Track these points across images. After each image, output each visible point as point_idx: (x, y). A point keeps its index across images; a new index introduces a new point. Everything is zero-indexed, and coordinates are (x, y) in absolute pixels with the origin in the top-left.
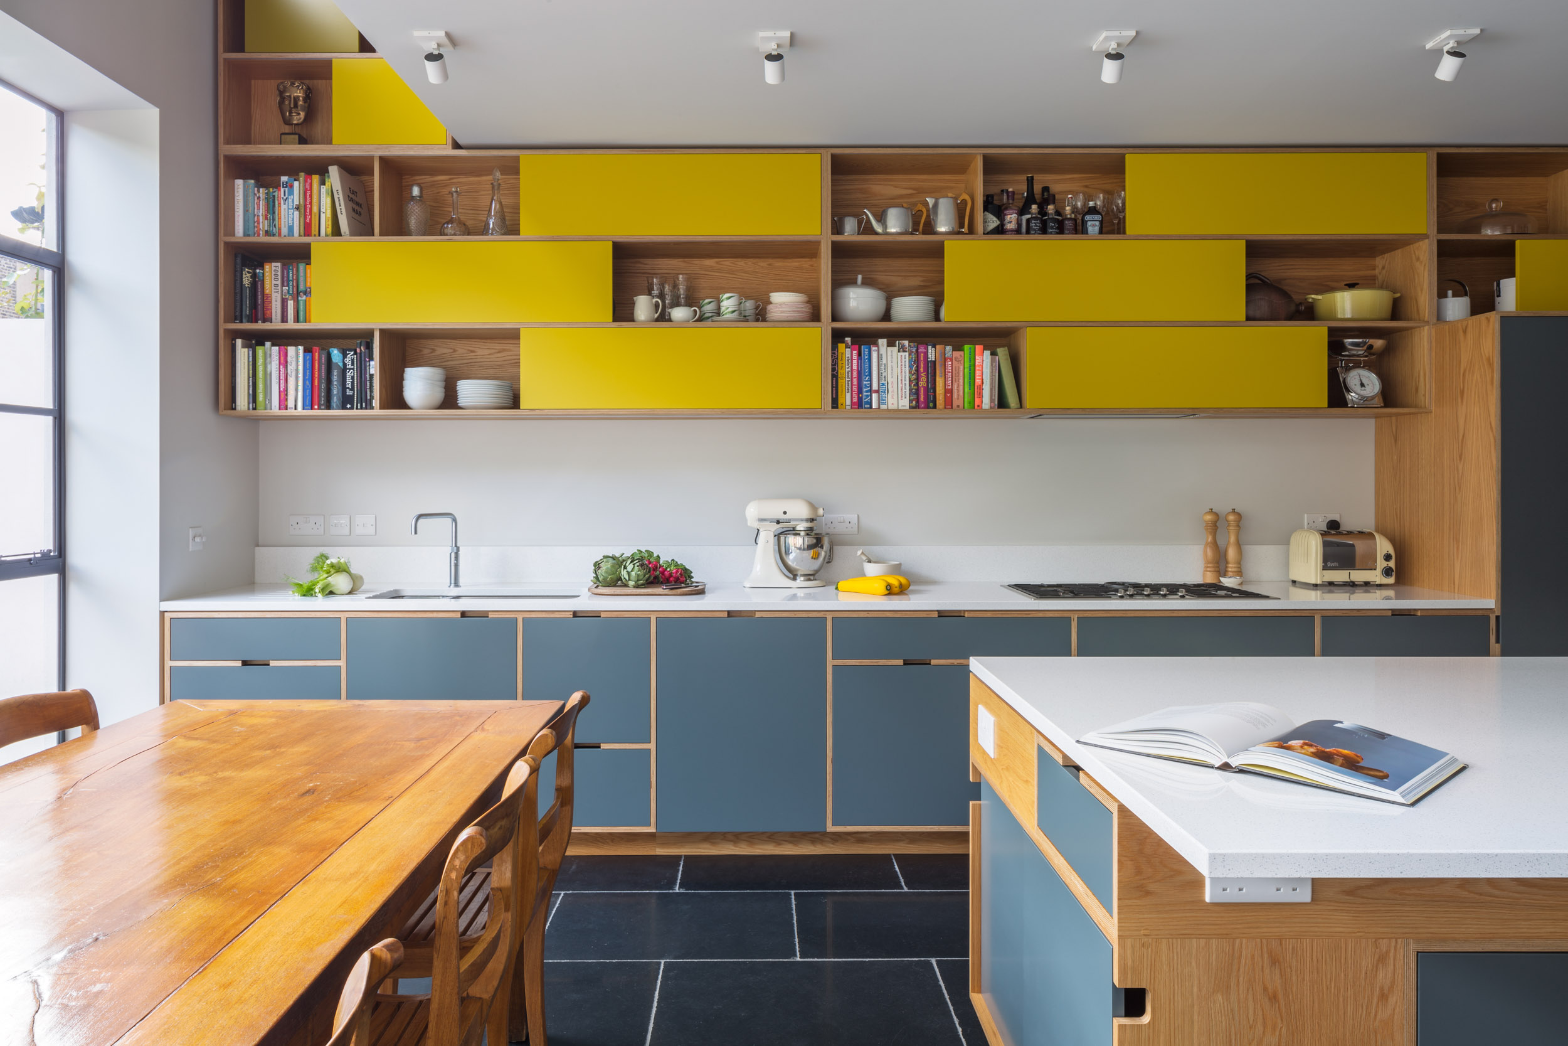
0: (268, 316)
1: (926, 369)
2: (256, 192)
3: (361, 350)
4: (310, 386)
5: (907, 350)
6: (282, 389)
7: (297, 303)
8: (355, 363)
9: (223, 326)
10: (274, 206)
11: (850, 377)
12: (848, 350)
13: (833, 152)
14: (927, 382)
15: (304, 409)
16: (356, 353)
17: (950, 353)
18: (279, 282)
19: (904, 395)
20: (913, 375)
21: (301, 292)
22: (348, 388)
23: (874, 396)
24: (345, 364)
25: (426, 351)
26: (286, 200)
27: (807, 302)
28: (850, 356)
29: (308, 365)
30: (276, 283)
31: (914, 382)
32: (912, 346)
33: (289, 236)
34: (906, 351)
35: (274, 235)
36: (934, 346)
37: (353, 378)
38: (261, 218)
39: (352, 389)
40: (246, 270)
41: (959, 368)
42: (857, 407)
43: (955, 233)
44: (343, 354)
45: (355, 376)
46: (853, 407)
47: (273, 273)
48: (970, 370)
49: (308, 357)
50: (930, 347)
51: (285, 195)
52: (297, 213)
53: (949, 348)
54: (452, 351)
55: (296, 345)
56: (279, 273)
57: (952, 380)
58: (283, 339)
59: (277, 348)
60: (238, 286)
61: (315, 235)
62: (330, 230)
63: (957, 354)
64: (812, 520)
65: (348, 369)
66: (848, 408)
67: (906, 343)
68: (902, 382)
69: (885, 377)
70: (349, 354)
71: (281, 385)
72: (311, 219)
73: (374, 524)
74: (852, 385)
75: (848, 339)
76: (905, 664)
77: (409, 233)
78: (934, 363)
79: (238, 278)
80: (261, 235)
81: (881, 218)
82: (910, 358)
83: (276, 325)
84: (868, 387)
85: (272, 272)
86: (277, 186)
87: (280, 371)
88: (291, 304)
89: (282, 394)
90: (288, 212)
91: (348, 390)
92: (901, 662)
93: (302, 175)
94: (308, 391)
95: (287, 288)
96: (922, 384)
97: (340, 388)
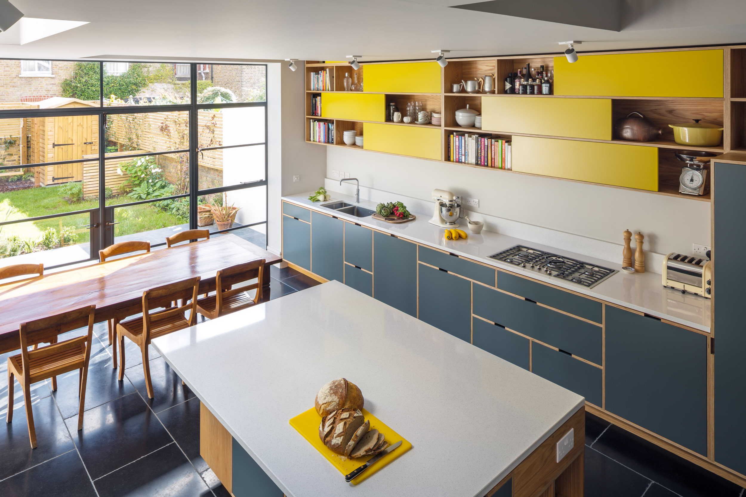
0: (317, 114)
1: (484, 149)
2: (315, 76)
4: (325, 135)
9: (308, 116)
10: (318, 80)
11: (455, 148)
12: (455, 138)
15: (324, 143)
17: (494, 142)
19: (473, 158)
20: (479, 150)
23: (463, 157)
30: (319, 103)
31: (480, 153)
32: (479, 138)
34: (476, 140)
36: (488, 139)
38: (316, 85)
40: (314, 100)
41: (497, 149)
46: (456, 160)
49: (325, 127)
51: (320, 77)
55: (322, 123)
58: (319, 120)
59: (319, 123)
60: (312, 104)
61: (324, 90)
62: (328, 88)
67: (476, 137)
68: (473, 152)
69: (467, 150)
71: (319, 135)
72: (324, 85)
74: (456, 151)
75: (455, 133)
76: (440, 269)
77: (344, 90)
78: (487, 146)
80: (316, 90)
82: (478, 143)
83: (319, 117)
84: (461, 153)
86: (319, 74)
87: (319, 130)
89: (319, 138)
90: (321, 82)
93: (323, 71)
94: (324, 138)
96: (483, 154)
97: (331, 136)
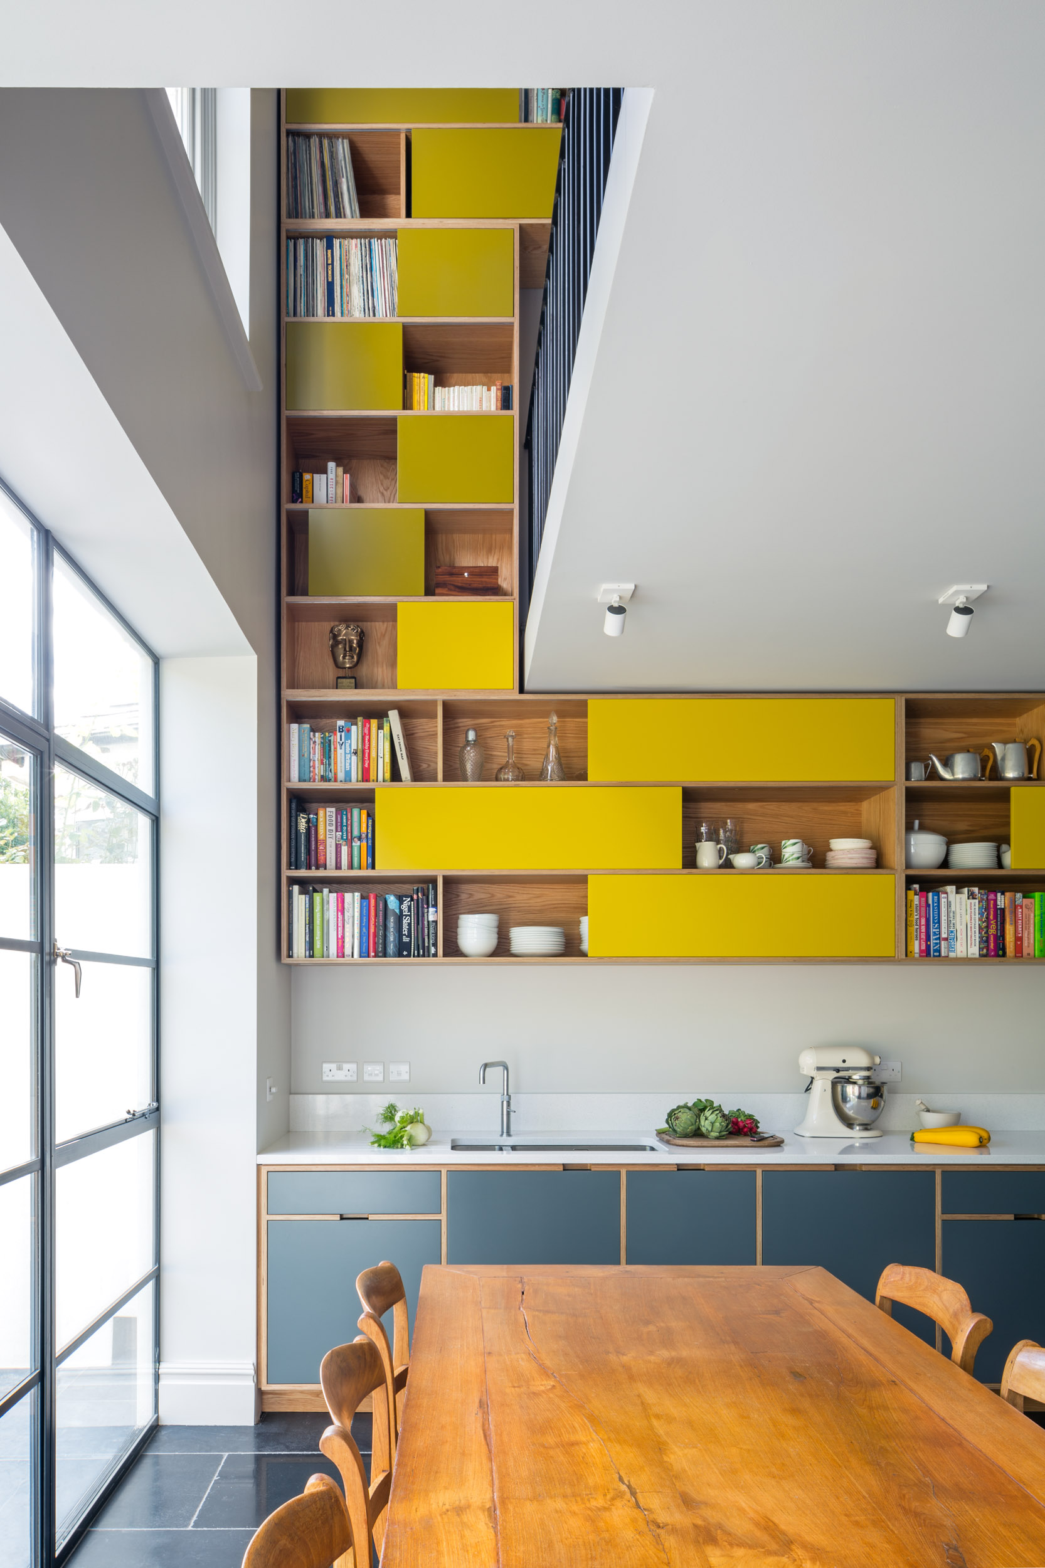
0: (321, 862)
1: (995, 917)
2: (312, 737)
3: (418, 896)
4: (367, 933)
5: (977, 897)
6: (340, 936)
7: (351, 848)
8: (412, 909)
9: (286, 873)
10: (330, 750)
11: (918, 924)
12: (917, 897)
13: (907, 697)
14: (997, 929)
15: (361, 957)
16: (412, 899)
17: (1021, 900)
18: (334, 828)
19: (973, 943)
20: (984, 922)
21: (355, 837)
22: (405, 935)
23: (943, 943)
24: (401, 911)
25: (463, 896)
26: (342, 745)
27: (871, 848)
28: (918, 903)
29: (365, 912)
30: (331, 828)
31: (985, 930)
32: (983, 893)
33: (345, 781)
34: (976, 899)
35: (330, 780)
36: (1003, 893)
37: (410, 924)
38: (317, 762)
39: (409, 936)
40: (301, 815)
41: (1029, 915)
42: (925, 954)
43: (1025, 779)
44: (399, 901)
45: (413, 922)
46: (922, 954)
47: (328, 818)
48: (1041, 918)
49: (365, 904)
50: (999, 894)
51: (341, 740)
52: (354, 758)
53: (1019, 895)
54: (489, 895)
55: (353, 892)
56: (334, 819)
57: (1022, 928)
58: (339, 884)
59: (335, 894)
60: (293, 831)
61: (373, 781)
62: (388, 775)
63: (1026, 901)
64: (868, 1069)
65: (405, 915)
66: (917, 955)
67: (976, 890)
68: (971, 931)
69: (954, 924)
70: (406, 900)
71: (339, 932)
72: (369, 764)
73: (408, 1071)
74: (920, 932)
75: (917, 886)
76: (1016, 1219)
77: (465, 779)
78: (1003, 910)
79: (293, 824)
80: (317, 780)
81: (947, 763)
82: (981, 906)
83: (331, 872)
84: (937, 935)
85: (326, 816)
86: (333, 730)
87: (338, 918)
88: (345, 850)
89: (340, 941)
90: (345, 757)
91: (404, 937)
92: (1011, 1217)
93: (360, 719)
94: (364, 938)
95: (340, 833)
96: (992, 931)
97: (397, 935)
